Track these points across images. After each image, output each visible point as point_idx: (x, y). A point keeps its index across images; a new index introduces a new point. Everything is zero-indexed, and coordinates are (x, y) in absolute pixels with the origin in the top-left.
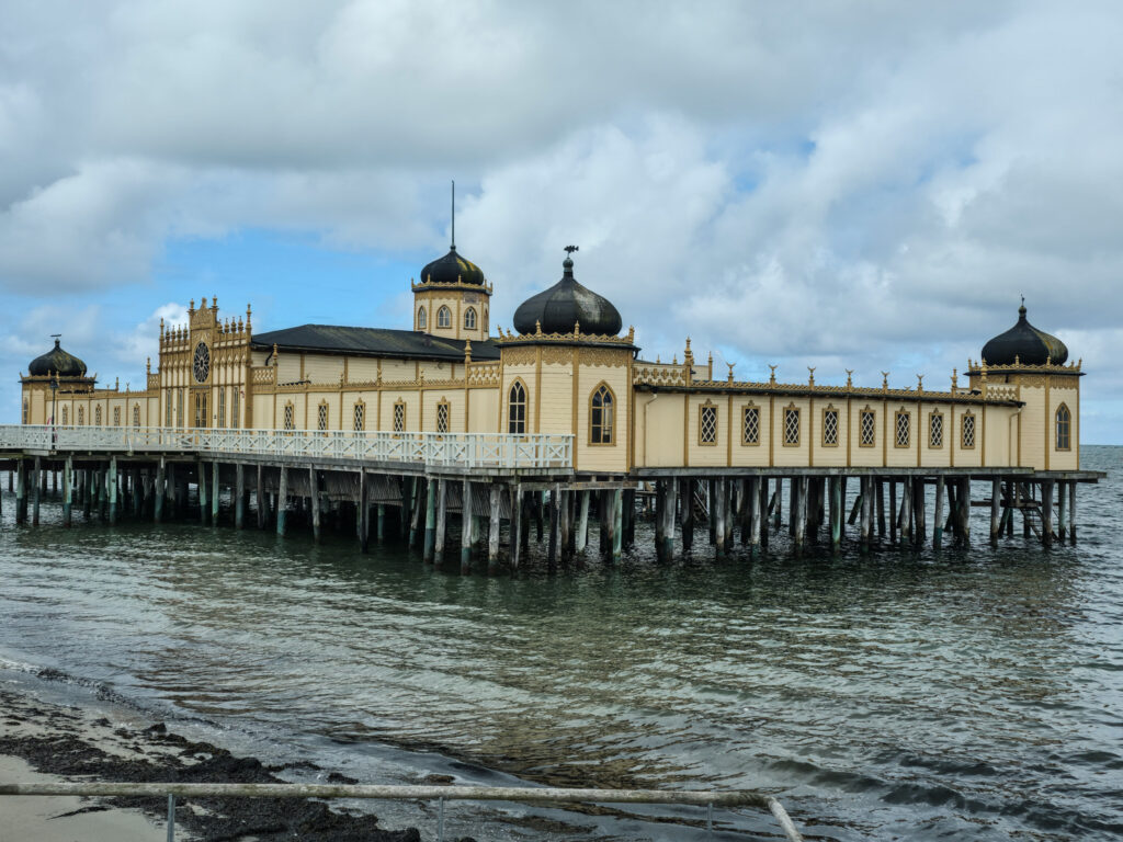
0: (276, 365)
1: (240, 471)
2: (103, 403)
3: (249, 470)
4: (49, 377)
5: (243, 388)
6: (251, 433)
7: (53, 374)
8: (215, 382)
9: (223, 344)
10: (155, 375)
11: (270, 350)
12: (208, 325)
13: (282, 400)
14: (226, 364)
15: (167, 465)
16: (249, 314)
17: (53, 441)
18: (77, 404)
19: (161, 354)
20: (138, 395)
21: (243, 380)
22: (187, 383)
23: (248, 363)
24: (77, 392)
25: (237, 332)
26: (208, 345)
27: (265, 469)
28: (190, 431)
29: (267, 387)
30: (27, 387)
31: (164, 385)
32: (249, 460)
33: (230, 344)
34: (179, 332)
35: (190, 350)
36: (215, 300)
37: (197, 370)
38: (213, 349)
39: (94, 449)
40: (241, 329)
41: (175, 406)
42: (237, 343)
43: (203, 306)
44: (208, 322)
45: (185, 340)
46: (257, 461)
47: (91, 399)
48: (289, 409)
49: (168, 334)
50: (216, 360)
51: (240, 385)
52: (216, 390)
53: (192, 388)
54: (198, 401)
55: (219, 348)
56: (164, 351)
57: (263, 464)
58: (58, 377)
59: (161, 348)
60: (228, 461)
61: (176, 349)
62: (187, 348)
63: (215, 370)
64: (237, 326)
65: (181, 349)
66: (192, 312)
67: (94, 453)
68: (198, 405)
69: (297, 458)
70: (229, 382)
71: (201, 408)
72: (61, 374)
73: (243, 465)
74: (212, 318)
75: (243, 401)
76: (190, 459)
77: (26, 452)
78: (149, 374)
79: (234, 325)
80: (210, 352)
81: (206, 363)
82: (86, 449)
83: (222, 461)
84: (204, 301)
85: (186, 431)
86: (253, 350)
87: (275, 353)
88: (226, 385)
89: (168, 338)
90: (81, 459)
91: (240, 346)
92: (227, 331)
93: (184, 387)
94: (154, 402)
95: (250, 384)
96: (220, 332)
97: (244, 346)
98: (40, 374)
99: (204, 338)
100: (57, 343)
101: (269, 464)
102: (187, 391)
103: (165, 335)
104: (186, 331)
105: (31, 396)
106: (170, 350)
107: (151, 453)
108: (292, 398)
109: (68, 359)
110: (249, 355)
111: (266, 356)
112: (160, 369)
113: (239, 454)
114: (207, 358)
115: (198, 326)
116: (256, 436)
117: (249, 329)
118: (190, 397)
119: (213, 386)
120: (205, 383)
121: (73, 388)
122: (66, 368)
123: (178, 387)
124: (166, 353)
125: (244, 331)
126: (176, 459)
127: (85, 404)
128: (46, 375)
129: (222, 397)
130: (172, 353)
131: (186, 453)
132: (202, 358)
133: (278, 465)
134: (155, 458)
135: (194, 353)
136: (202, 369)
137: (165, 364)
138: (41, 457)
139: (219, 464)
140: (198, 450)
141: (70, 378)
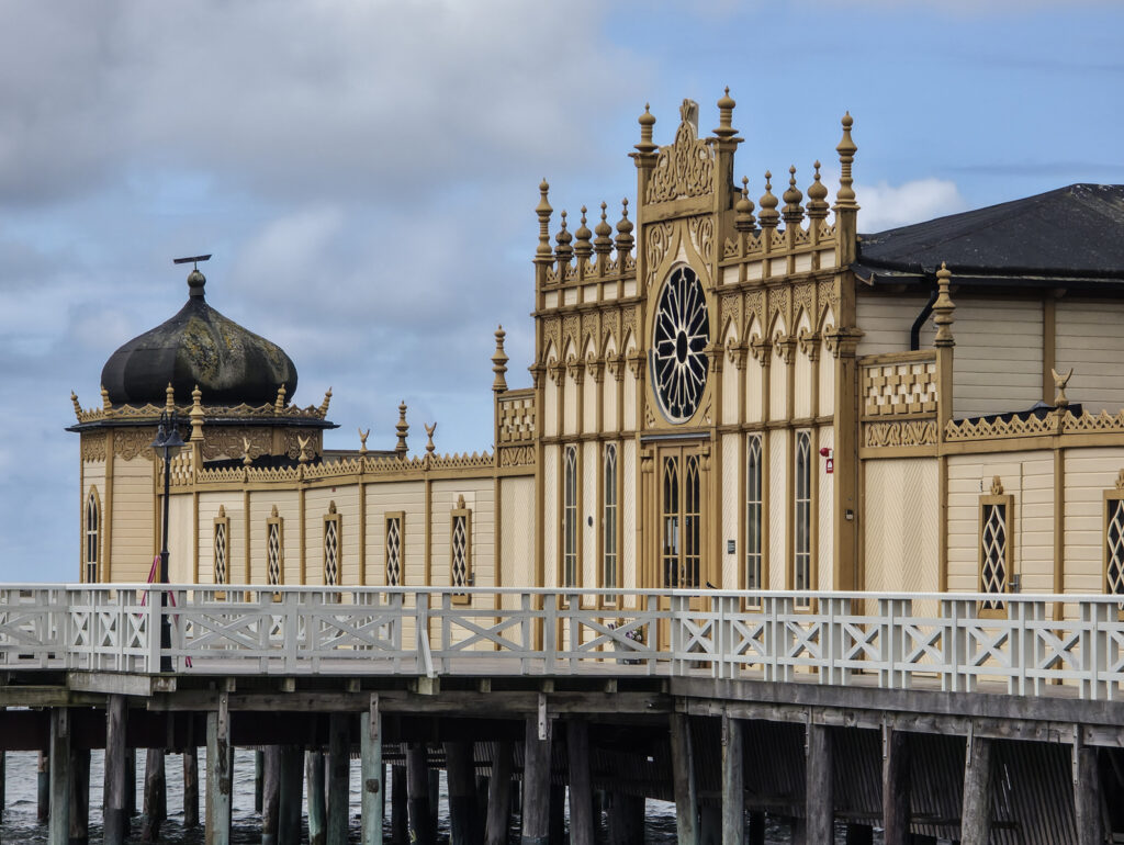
0: (947, 344)
1: (816, 753)
2: (347, 500)
3: (850, 747)
4: (169, 407)
5: (829, 438)
6: (857, 607)
7: (183, 398)
8: (731, 417)
9: (756, 274)
10: (521, 395)
11: (925, 287)
12: (702, 203)
13: (972, 479)
14: (767, 346)
15: (559, 727)
16: (847, 153)
17: (166, 641)
18: (263, 506)
19: (542, 317)
20: (466, 470)
21: (829, 407)
22: (631, 424)
23: (847, 338)
24: (263, 462)
25: (806, 224)
26: (705, 277)
27: (908, 743)
28: (643, 601)
29: (915, 430)
30: (94, 445)
31: (551, 430)
32: (849, 712)
33: (780, 270)
34: (604, 232)
35: (642, 300)
36: (727, 107)
37: (665, 370)
38: (721, 293)
39: (304, 668)
40: (819, 213)
41: (591, 508)
42: (804, 266)
43: (684, 135)
44: (705, 191)
45: (623, 262)
46: (877, 714)
47: (307, 486)
48: (997, 514)
49: (564, 240)
50: (733, 333)
51: (817, 424)
52: (732, 445)
53: (650, 441)
54: (671, 488)
55: (742, 289)
56: (552, 302)
57: (898, 725)
58: (196, 410)
59: (543, 294)
60: (775, 715)
61: (591, 296)
62: (632, 291)
63: (730, 371)
64: (806, 202)
65: (611, 293)
66: (647, 158)
67: (306, 683)
68: (671, 503)
69: (1022, 701)
70: (779, 413)
71: (682, 514)
72: (210, 398)
73: (830, 730)
74: (715, 174)
75: (828, 487)
76: (640, 704)
77: (76, 682)
78: (500, 390)
79: (794, 199)
80: (711, 303)
81: (698, 345)
82: (275, 668)
83: (751, 713)
84: (690, 112)
85: (631, 602)
86: (862, 290)
87: (943, 300)
88: (767, 428)
89: (564, 256)
90: (257, 704)
91: (815, 278)
92: (770, 222)
93: (622, 437)
94: (520, 494)
95: (854, 421)
96: (746, 227)
97: (829, 276)
98: (137, 399)
99: (689, 250)
100: (197, 285)
101: (921, 726)
102: (632, 450)
103: (553, 244)
104: (626, 229)
105: (111, 478)
106: (571, 299)
107: (502, 683)
108: (1006, 470)
109: (234, 344)
110: (849, 311)
111: (912, 312)
112: (539, 372)
113: (812, 688)
114: (700, 324)
115: (668, 209)
116: (874, 619)
117: (848, 212)
118: (643, 475)
119: (721, 431)
120: (696, 421)
121: (247, 446)
122: (227, 376)
123: (600, 439)
124: (560, 314)
125: (831, 220)
126: (593, 706)
127: (288, 505)
128: (160, 400)
129: (755, 472)
130: (579, 311)
131: (627, 684)
132: (681, 328)
133: (952, 728)
134: (514, 702)
135: (653, 309)
136: (682, 367)
137: (554, 353)
138: (128, 701)
139: (743, 723)
140: (667, 670)
141: (240, 411)
